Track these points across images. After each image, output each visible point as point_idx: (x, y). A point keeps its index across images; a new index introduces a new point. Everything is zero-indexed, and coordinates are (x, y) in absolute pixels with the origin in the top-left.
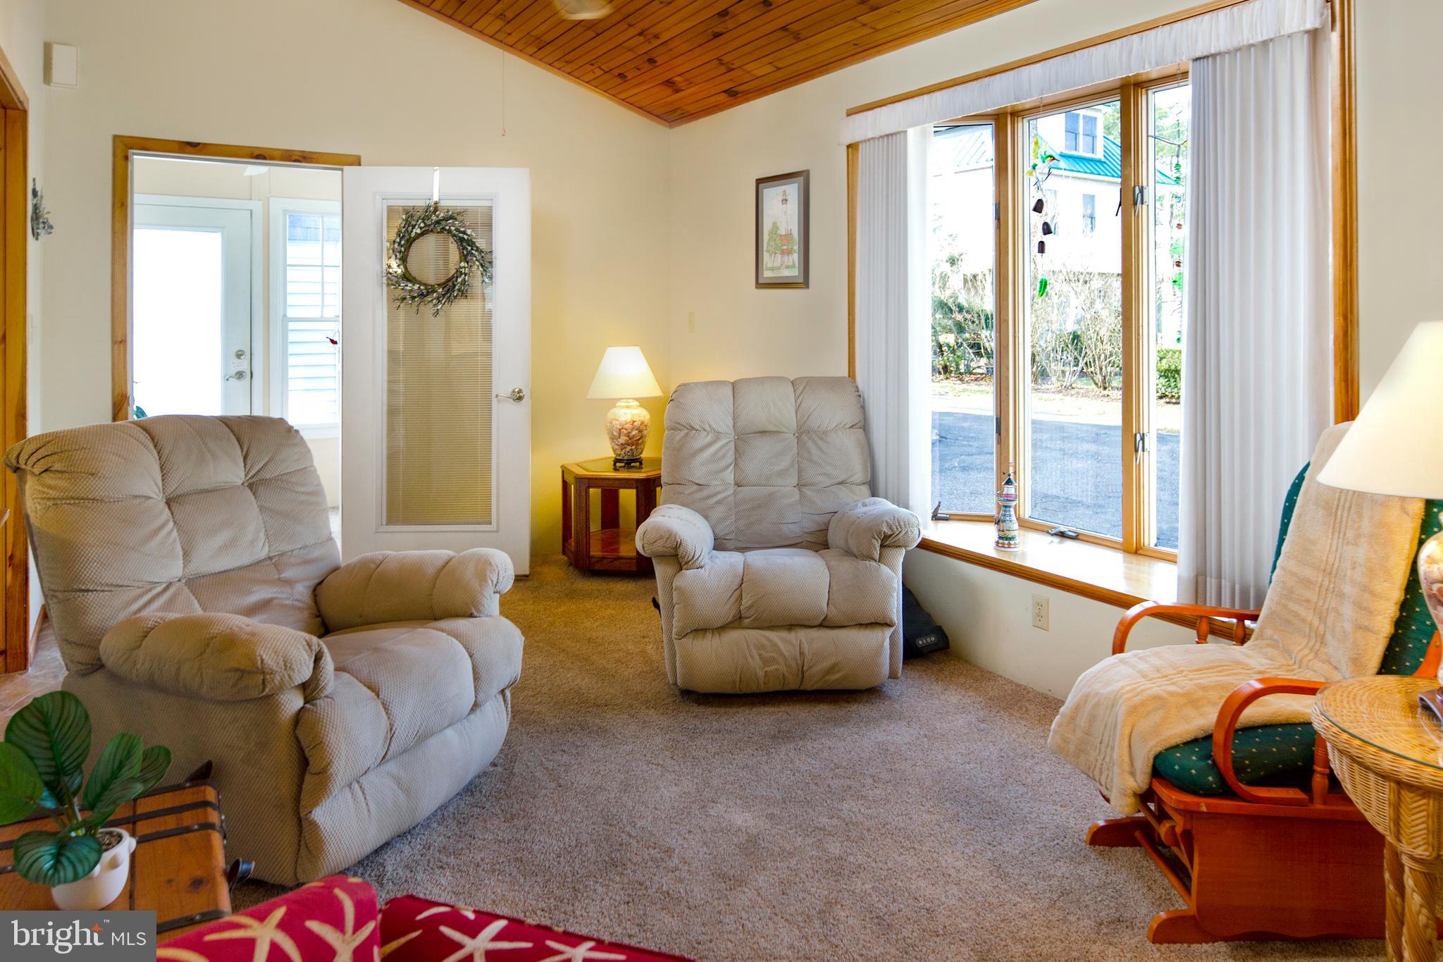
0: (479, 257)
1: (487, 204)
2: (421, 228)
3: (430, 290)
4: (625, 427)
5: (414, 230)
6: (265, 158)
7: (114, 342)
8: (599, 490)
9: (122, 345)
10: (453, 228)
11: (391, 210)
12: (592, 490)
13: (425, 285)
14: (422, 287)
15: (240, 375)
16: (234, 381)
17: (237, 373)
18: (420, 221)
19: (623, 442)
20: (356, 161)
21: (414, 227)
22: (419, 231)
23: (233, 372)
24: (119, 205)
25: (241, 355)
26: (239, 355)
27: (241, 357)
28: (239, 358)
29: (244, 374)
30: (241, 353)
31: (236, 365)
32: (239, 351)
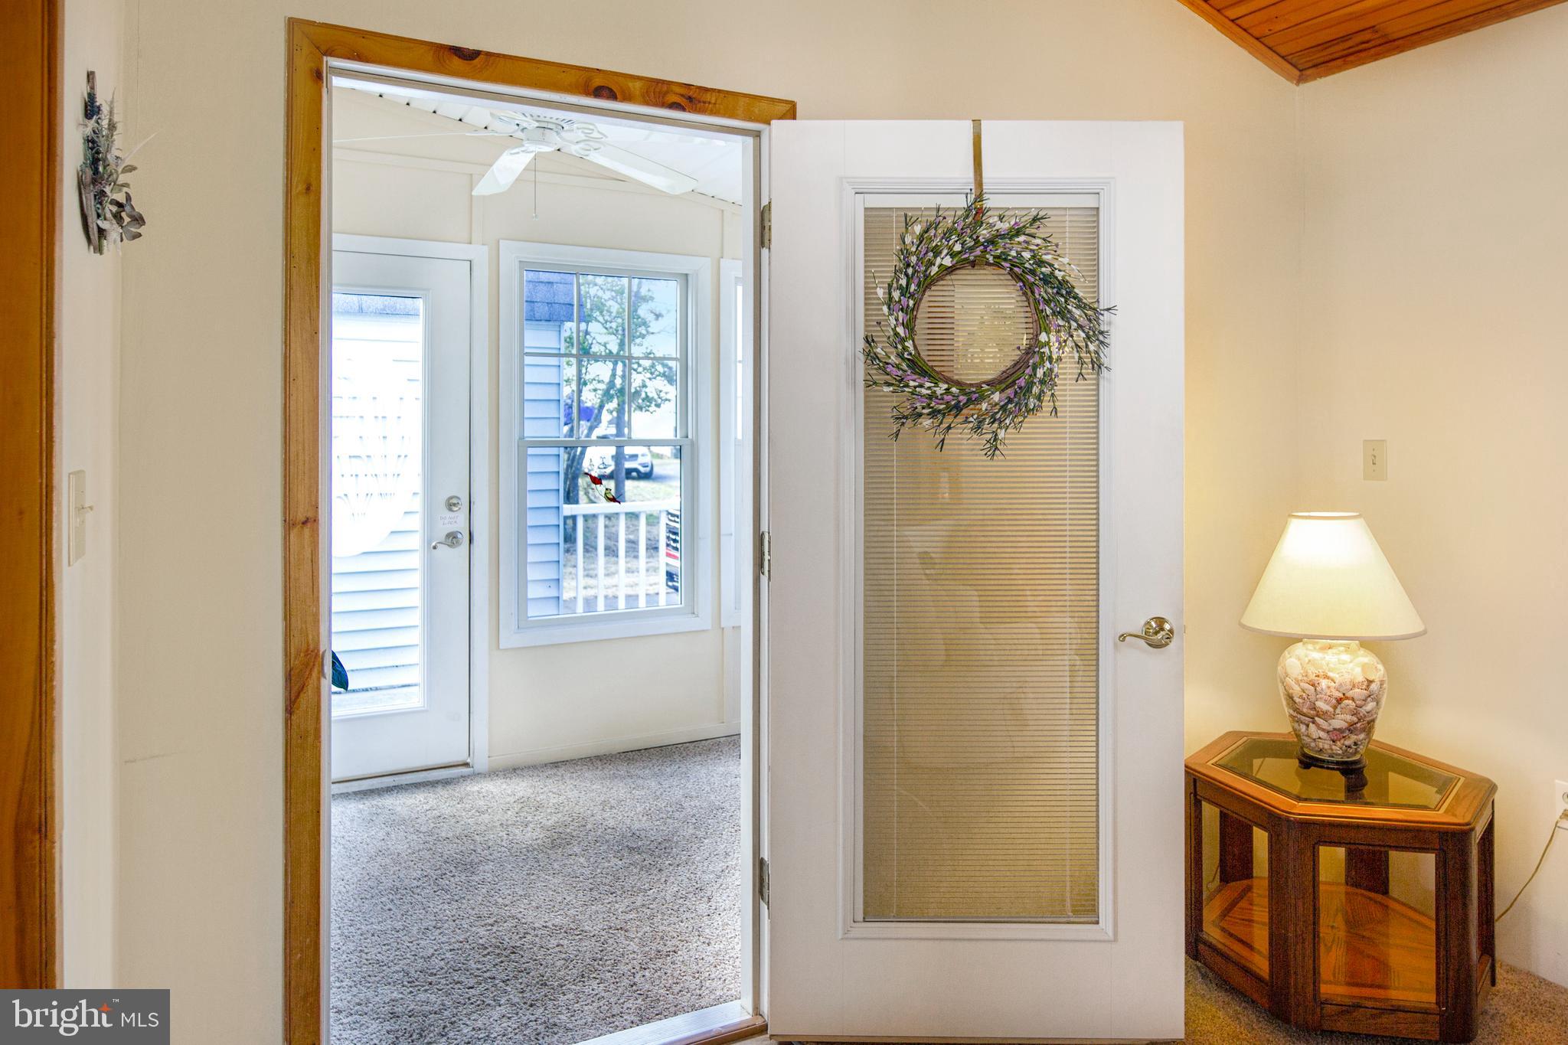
0: (1083, 321)
1: (1090, 201)
2: (953, 255)
3: (973, 394)
4: (1350, 694)
5: (938, 261)
6: (612, 96)
7: (289, 524)
8: (1341, 852)
9: (307, 531)
10: (1027, 255)
11: (874, 218)
12: (1324, 851)
13: (958, 383)
14: (954, 390)
15: (452, 538)
16: (444, 550)
17: (448, 536)
18: (954, 238)
19: (1344, 725)
20: (790, 111)
21: (937, 252)
22: (948, 262)
23: (442, 536)
24: (301, 187)
25: (454, 505)
26: (451, 505)
27: (455, 509)
28: (451, 510)
29: (459, 536)
30: (454, 501)
31: (446, 521)
32: (451, 498)
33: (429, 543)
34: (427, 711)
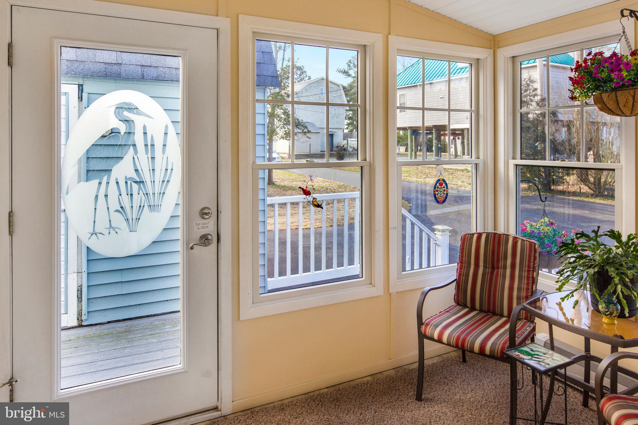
15: (205, 240)
16: (198, 249)
17: (202, 238)
23: (197, 238)
25: (206, 214)
26: (204, 213)
27: (207, 217)
28: (203, 218)
29: (210, 237)
30: (206, 211)
31: (200, 226)
32: (204, 209)
33: (188, 244)
34: (186, 372)
